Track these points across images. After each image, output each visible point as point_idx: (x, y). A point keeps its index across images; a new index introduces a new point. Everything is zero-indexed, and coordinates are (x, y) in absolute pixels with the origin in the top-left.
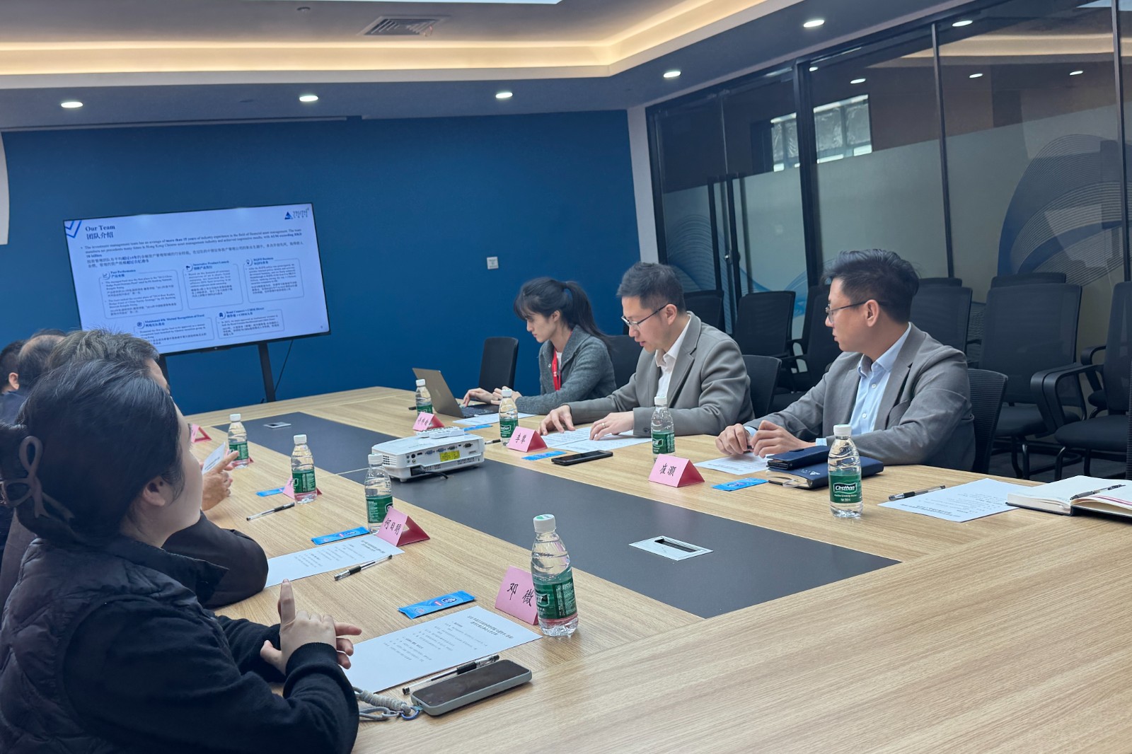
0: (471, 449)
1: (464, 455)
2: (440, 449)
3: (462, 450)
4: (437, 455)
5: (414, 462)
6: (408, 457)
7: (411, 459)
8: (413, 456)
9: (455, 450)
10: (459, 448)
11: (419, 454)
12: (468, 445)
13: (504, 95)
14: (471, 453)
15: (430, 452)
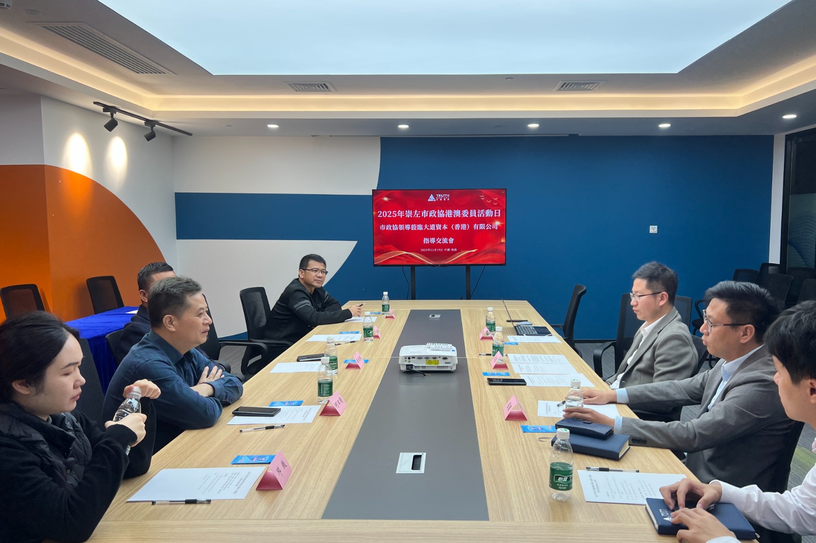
0: (447, 361)
1: (442, 363)
2: (427, 358)
3: (441, 360)
4: (424, 360)
5: (409, 362)
6: (406, 358)
7: (407, 360)
8: (409, 358)
9: (436, 359)
10: (439, 359)
11: (413, 358)
12: (445, 358)
13: (665, 126)
14: (446, 363)
15: (420, 358)
